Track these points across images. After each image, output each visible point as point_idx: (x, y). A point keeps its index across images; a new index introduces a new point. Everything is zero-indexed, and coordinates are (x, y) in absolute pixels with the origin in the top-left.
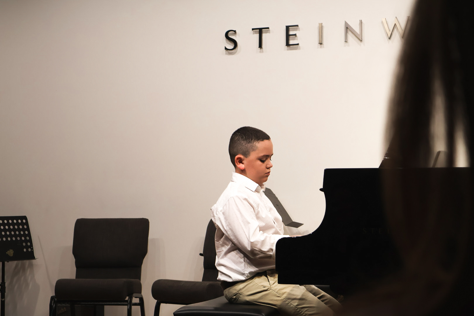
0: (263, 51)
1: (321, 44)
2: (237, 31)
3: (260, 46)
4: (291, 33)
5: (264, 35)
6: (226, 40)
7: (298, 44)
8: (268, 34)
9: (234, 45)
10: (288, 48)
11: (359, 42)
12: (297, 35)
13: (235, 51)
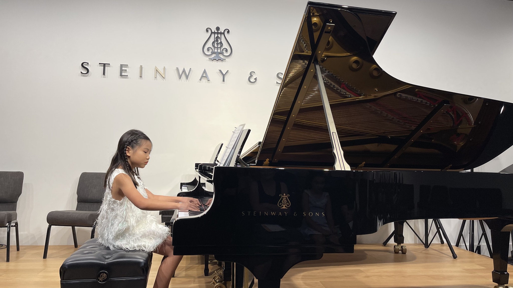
0: (105, 77)
1: (141, 77)
2: (89, 63)
3: (104, 74)
4: (123, 69)
5: (106, 68)
6: (82, 67)
7: (127, 76)
8: (108, 67)
9: (87, 72)
10: (121, 77)
11: (163, 78)
12: (127, 70)
13: (88, 75)
